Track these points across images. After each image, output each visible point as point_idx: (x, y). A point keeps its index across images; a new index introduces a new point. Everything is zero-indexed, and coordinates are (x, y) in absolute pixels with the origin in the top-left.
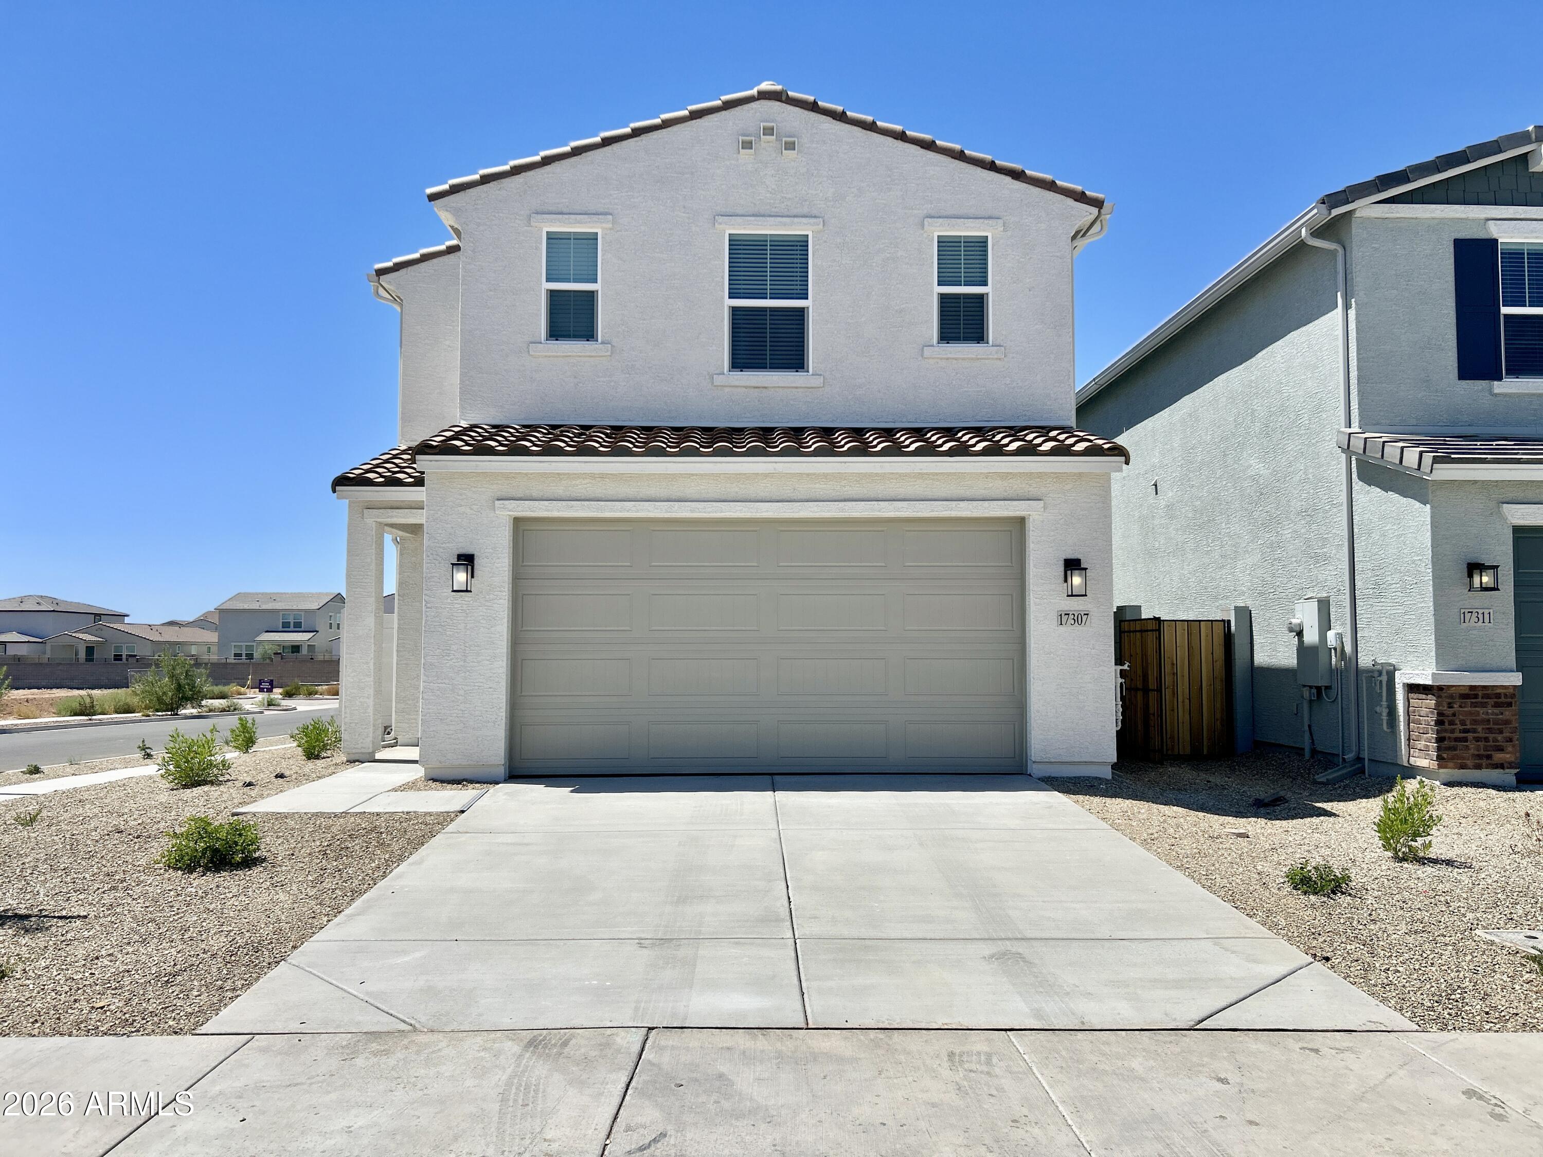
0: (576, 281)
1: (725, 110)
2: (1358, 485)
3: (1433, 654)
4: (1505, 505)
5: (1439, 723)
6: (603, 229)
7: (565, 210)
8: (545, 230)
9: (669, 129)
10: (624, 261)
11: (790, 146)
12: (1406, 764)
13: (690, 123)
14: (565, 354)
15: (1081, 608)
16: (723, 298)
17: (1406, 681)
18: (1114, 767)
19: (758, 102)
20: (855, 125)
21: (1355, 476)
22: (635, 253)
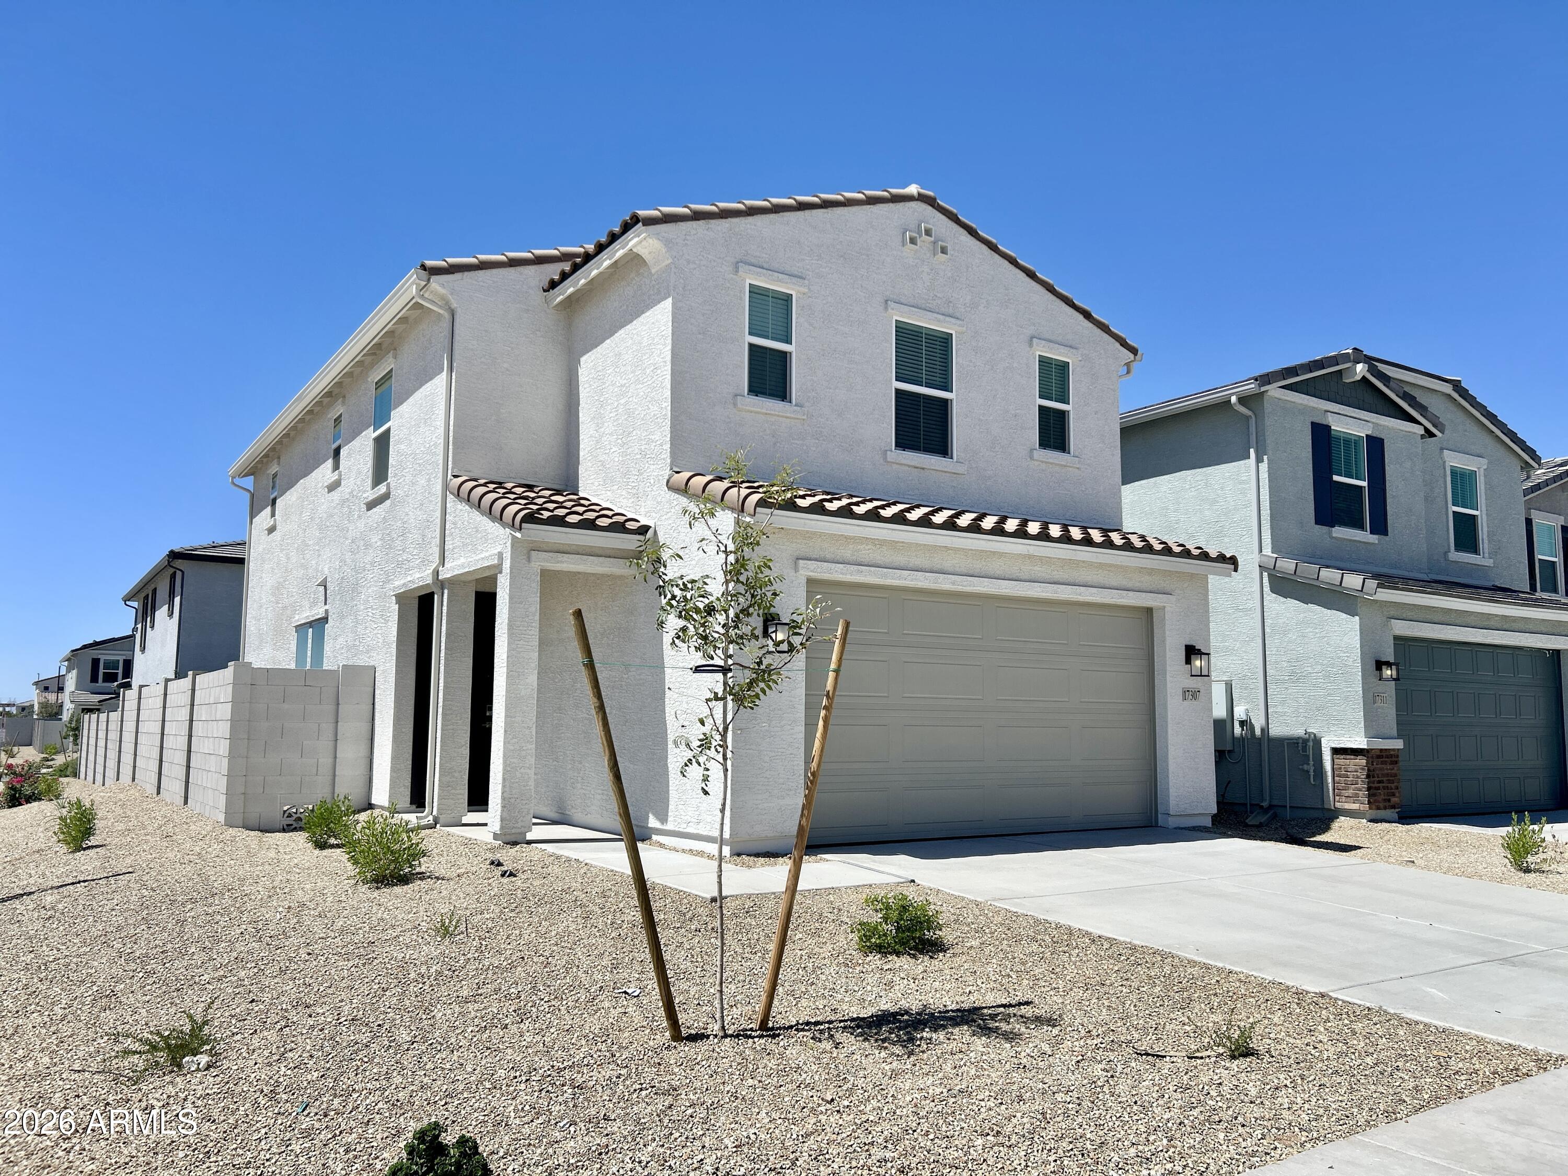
0: (773, 339)
1: (892, 202)
2: (1270, 597)
3: (1362, 725)
4: (1393, 620)
5: (1368, 776)
6: (798, 292)
7: (765, 265)
8: (748, 281)
9: (850, 208)
10: (815, 328)
11: (944, 251)
12: (1333, 808)
13: (864, 207)
14: (769, 412)
15: (1195, 686)
16: (891, 379)
17: (1334, 746)
18: (1214, 817)
19: (915, 202)
20: (985, 244)
21: (1267, 588)
22: (823, 322)
